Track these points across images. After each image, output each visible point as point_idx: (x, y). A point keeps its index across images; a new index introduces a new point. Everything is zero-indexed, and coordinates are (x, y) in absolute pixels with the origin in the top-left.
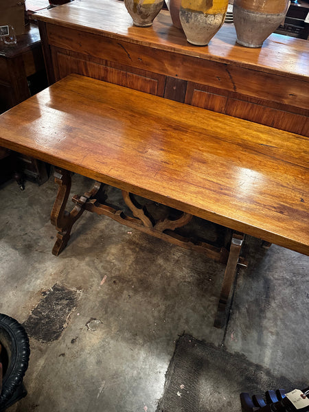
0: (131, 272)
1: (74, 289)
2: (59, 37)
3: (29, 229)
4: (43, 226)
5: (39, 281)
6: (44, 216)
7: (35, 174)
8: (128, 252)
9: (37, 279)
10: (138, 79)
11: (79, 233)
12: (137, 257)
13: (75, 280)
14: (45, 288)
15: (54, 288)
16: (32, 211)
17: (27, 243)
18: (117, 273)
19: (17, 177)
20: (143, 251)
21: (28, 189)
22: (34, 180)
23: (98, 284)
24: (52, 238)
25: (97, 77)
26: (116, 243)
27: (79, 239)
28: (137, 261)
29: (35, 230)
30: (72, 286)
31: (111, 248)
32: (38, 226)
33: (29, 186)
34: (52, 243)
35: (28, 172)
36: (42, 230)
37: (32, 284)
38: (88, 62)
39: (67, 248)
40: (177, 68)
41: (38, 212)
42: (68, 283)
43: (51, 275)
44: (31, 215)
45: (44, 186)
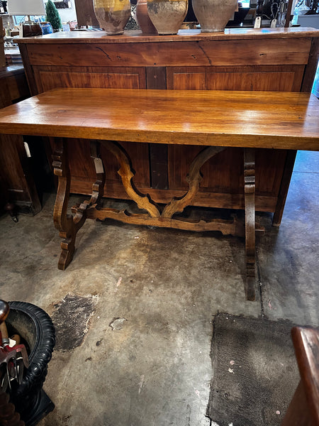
0: (147, 269)
1: (88, 296)
2: (41, 55)
3: (29, 253)
4: (44, 247)
5: (48, 296)
6: (43, 240)
7: (28, 204)
8: (139, 253)
9: (46, 294)
10: (120, 77)
11: (83, 247)
12: (150, 256)
13: (89, 288)
14: (56, 301)
15: (67, 299)
16: (30, 237)
17: (28, 265)
18: (132, 273)
19: (9, 207)
20: (154, 250)
21: (23, 220)
22: (27, 210)
23: (114, 286)
24: (55, 256)
25: (80, 85)
26: (125, 249)
27: (85, 251)
28: (150, 260)
29: (35, 252)
30: (86, 293)
31: (120, 254)
32: (39, 248)
33: (23, 218)
34: (57, 260)
35: (20, 203)
36: (44, 252)
37: (41, 300)
38: (70, 73)
39: (73, 262)
40: (154, 57)
41: (36, 238)
42: (81, 291)
43: (61, 288)
44: (29, 241)
45: (39, 216)
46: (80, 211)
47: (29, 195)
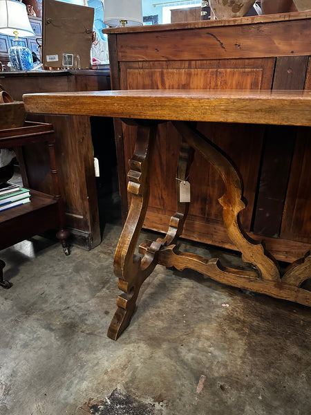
0: (248, 369)
1: (148, 401)
2: (133, 48)
3: (73, 302)
4: (93, 296)
5: (85, 385)
6: (95, 284)
7: (86, 233)
8: (232, 334)
9: (82, 379)
10: (233, 74)
11: (146, 305)
12: (250, 343)
13: (150, 384)
14: (96, 397)
15: (112, 397)
16: (79, 278)
17: (68, 321)
18: (222, 371)
19: (62, 235)
20: (257, 333)
21: (75, 254)
22: (84, 242)
23: (193, 391)
24: (107, 313)
25: (176, 86)
26: (209, 321)
27: (147, 314)
28: (252, 349)
29: (81, 302)
30: (146, 393)
31: (201, 328)
32: (86, 297)
33: (77, 251)
34: (108, 320)
35: (76, 232)
36: (92, 303)
37: (74, 389)
38: (165, 71)
39: (130, 328)
40: (293, 42)
41: (87, 280)
42: (138, 388)
43: (106, 373)
44: (77, 283)
45: (96, 251)
46: (150, 252)
47: (89, 224)
